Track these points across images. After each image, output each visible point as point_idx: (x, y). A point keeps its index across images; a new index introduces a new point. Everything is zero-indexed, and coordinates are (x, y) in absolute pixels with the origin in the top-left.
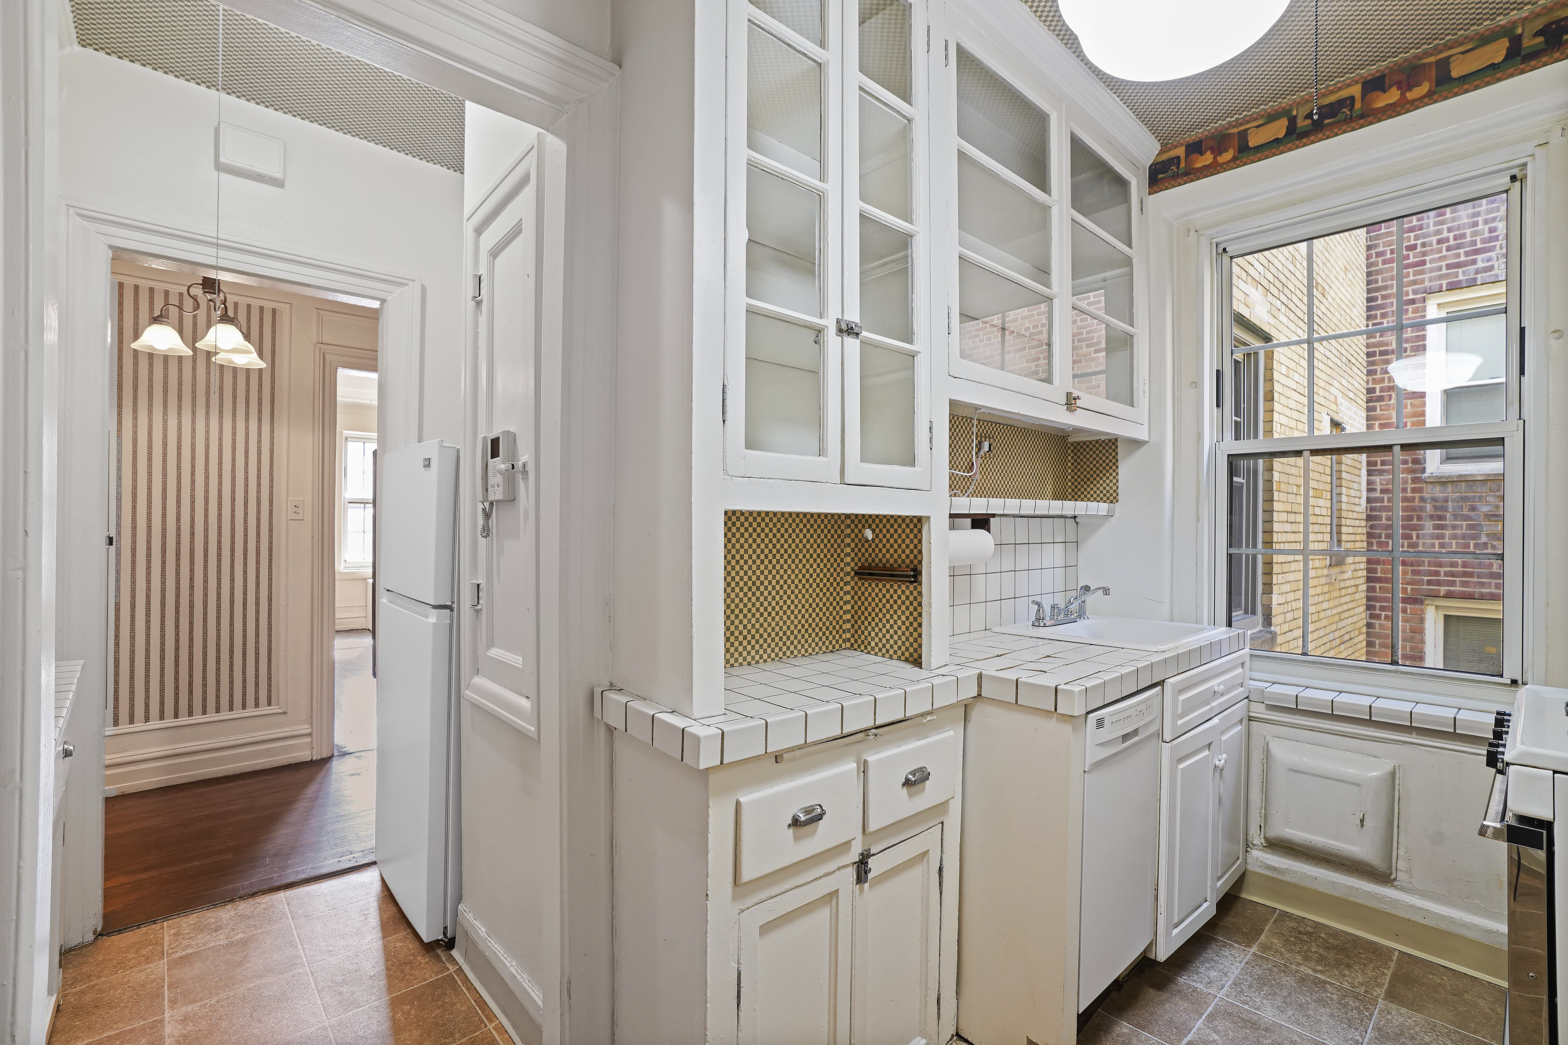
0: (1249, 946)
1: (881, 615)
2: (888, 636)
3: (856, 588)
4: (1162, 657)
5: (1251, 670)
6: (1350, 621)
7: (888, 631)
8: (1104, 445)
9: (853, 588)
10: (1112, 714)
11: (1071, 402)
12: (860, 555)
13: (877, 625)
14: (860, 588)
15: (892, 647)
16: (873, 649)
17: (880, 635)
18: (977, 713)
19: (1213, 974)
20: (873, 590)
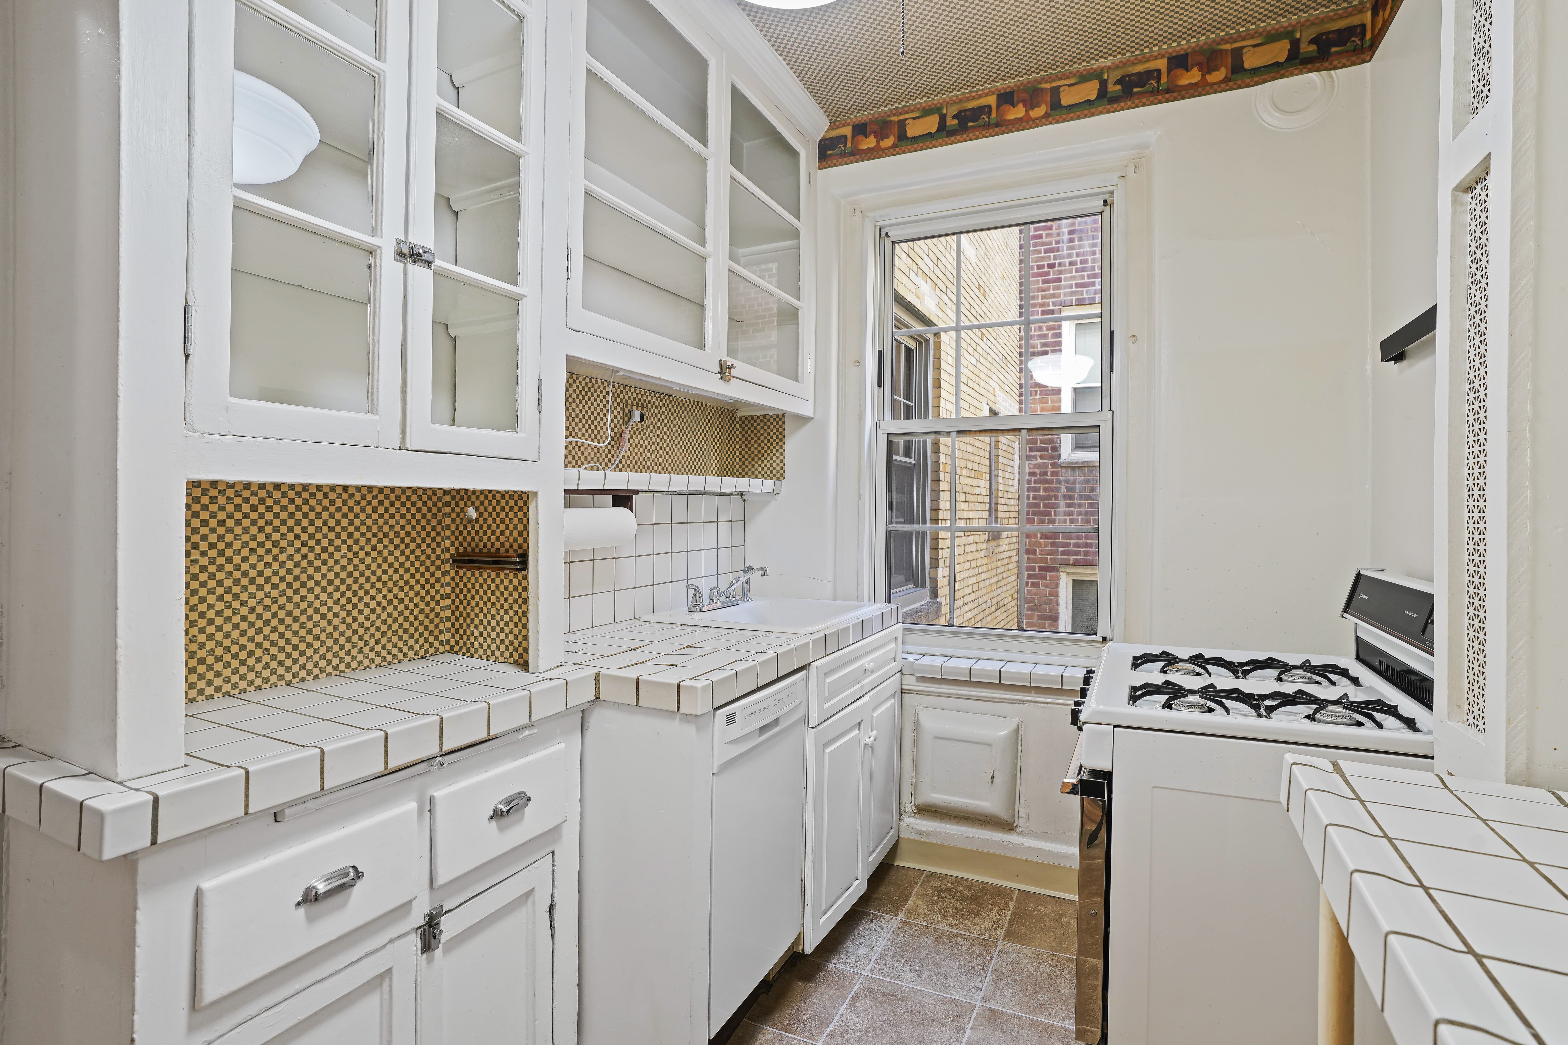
0: (897, 914)
1: (485, 610)
2: (494, 635)
3: (457, 579)
4: (807, 639)
5: (903, 643)
6: (1004, 588)
7: (493, 629)
8: (771, 420)
9: (453, 579)
10: (745, 708)
11: (725, 371)
12: (461, 538)
13: (481, 622)
14: (461, 578)
15: (498, 648)
16: (476, 651)
17: (485, 634)
18: (596, 718)
19: (861, 951)
20: (476, 580)
